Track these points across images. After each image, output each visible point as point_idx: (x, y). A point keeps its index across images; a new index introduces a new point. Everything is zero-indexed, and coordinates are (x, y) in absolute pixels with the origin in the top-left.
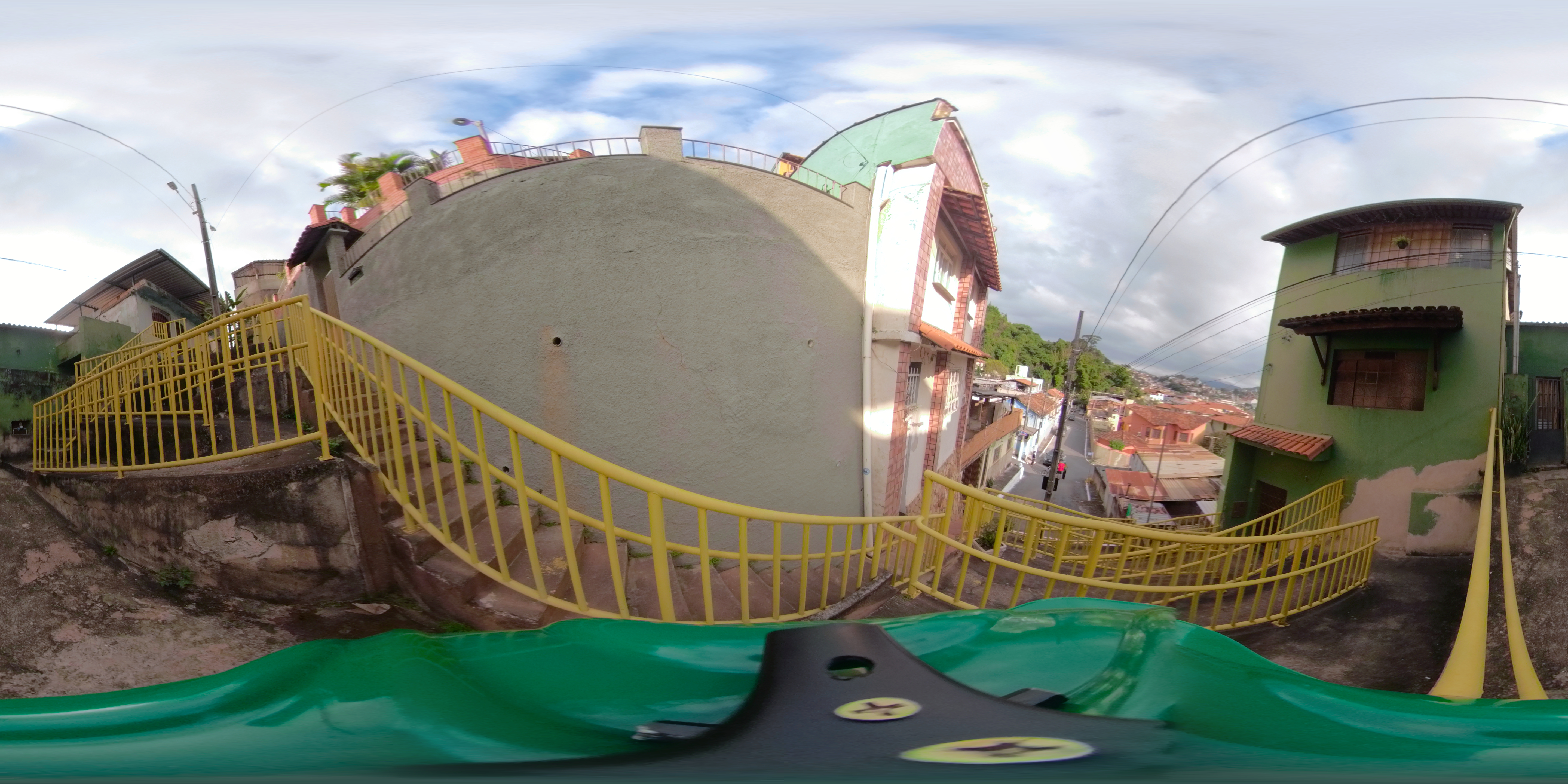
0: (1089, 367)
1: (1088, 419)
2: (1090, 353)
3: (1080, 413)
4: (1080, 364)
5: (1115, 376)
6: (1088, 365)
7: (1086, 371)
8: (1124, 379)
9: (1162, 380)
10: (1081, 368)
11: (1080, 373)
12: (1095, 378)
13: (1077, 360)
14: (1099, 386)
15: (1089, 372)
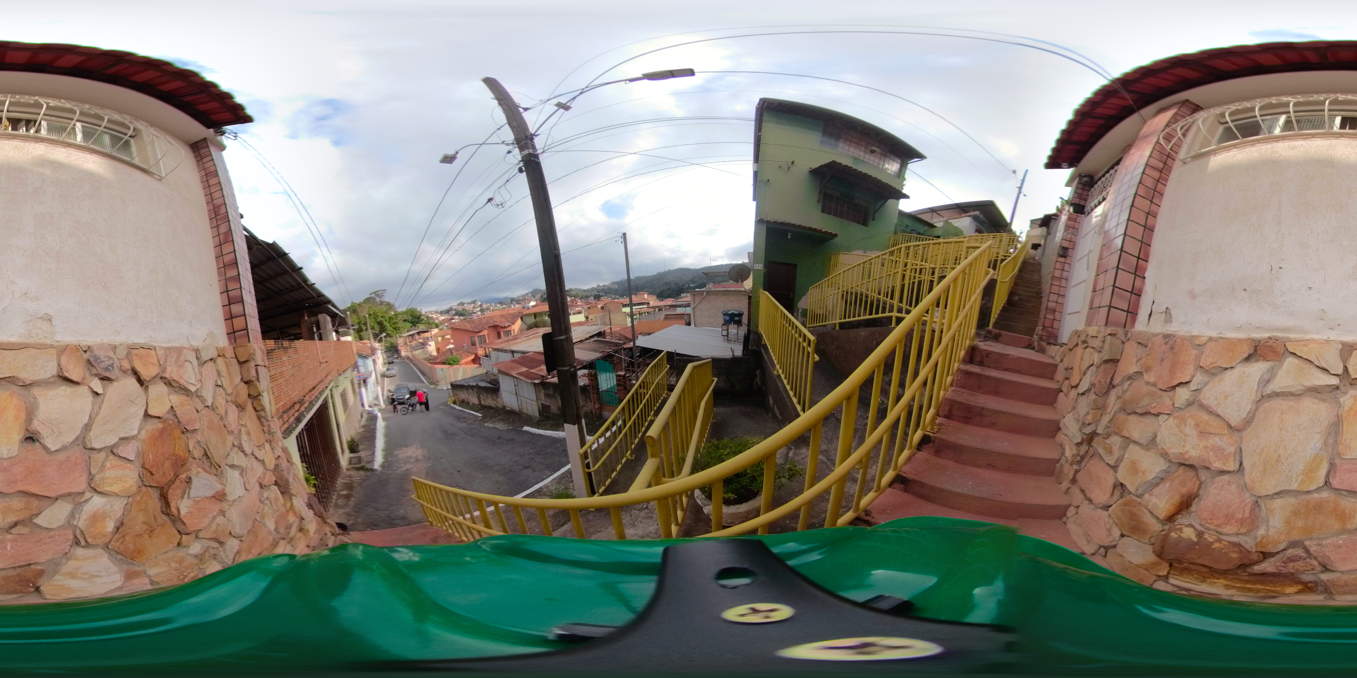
0: (387, 317)
2: (382, 306)
3: (395, 357)
4: (378, 316)
5: (410, 318)
6: (385, 315)
7: (386, 321)
8: (419, 318)
9: (447, 312)
10: (380, 319)
11: (380, 324)
12: (395, 323)
13: (374, 313)
14: (402, 330)
15: (388, 320)
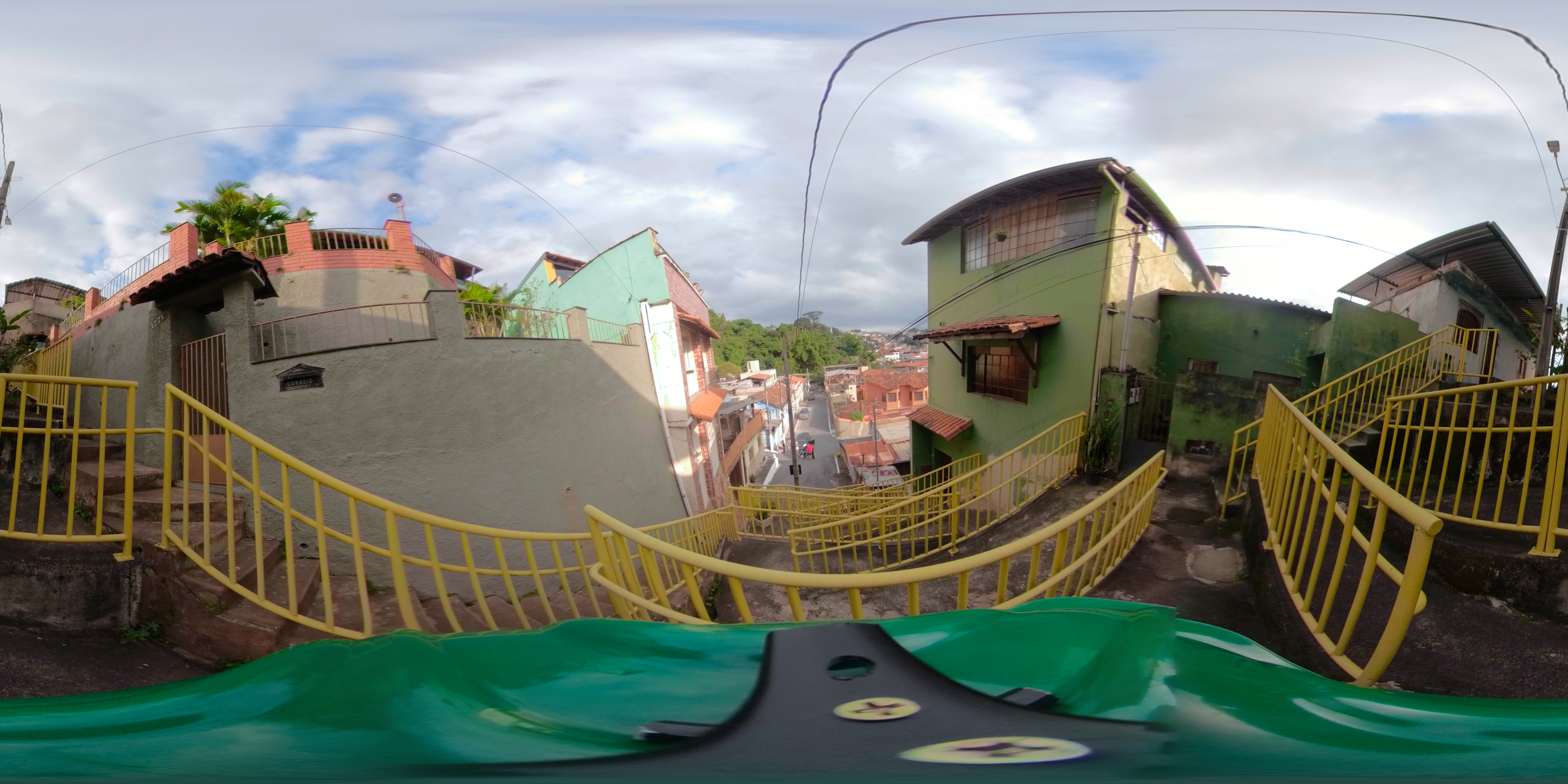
0: (818, 344)
1: (827, 394)
2: (816, 329)
3: (819, 391)
4: (807, 343)
5: (845, 346)
6: (816, 343)
7: (815, 349)
8: (855, 346)
9: (896, 336)
10: (809, 347)
11: (809, 352)
12: (825, 353)
13: (803, 340)
14: (832, 360)
15: (818, 348)
